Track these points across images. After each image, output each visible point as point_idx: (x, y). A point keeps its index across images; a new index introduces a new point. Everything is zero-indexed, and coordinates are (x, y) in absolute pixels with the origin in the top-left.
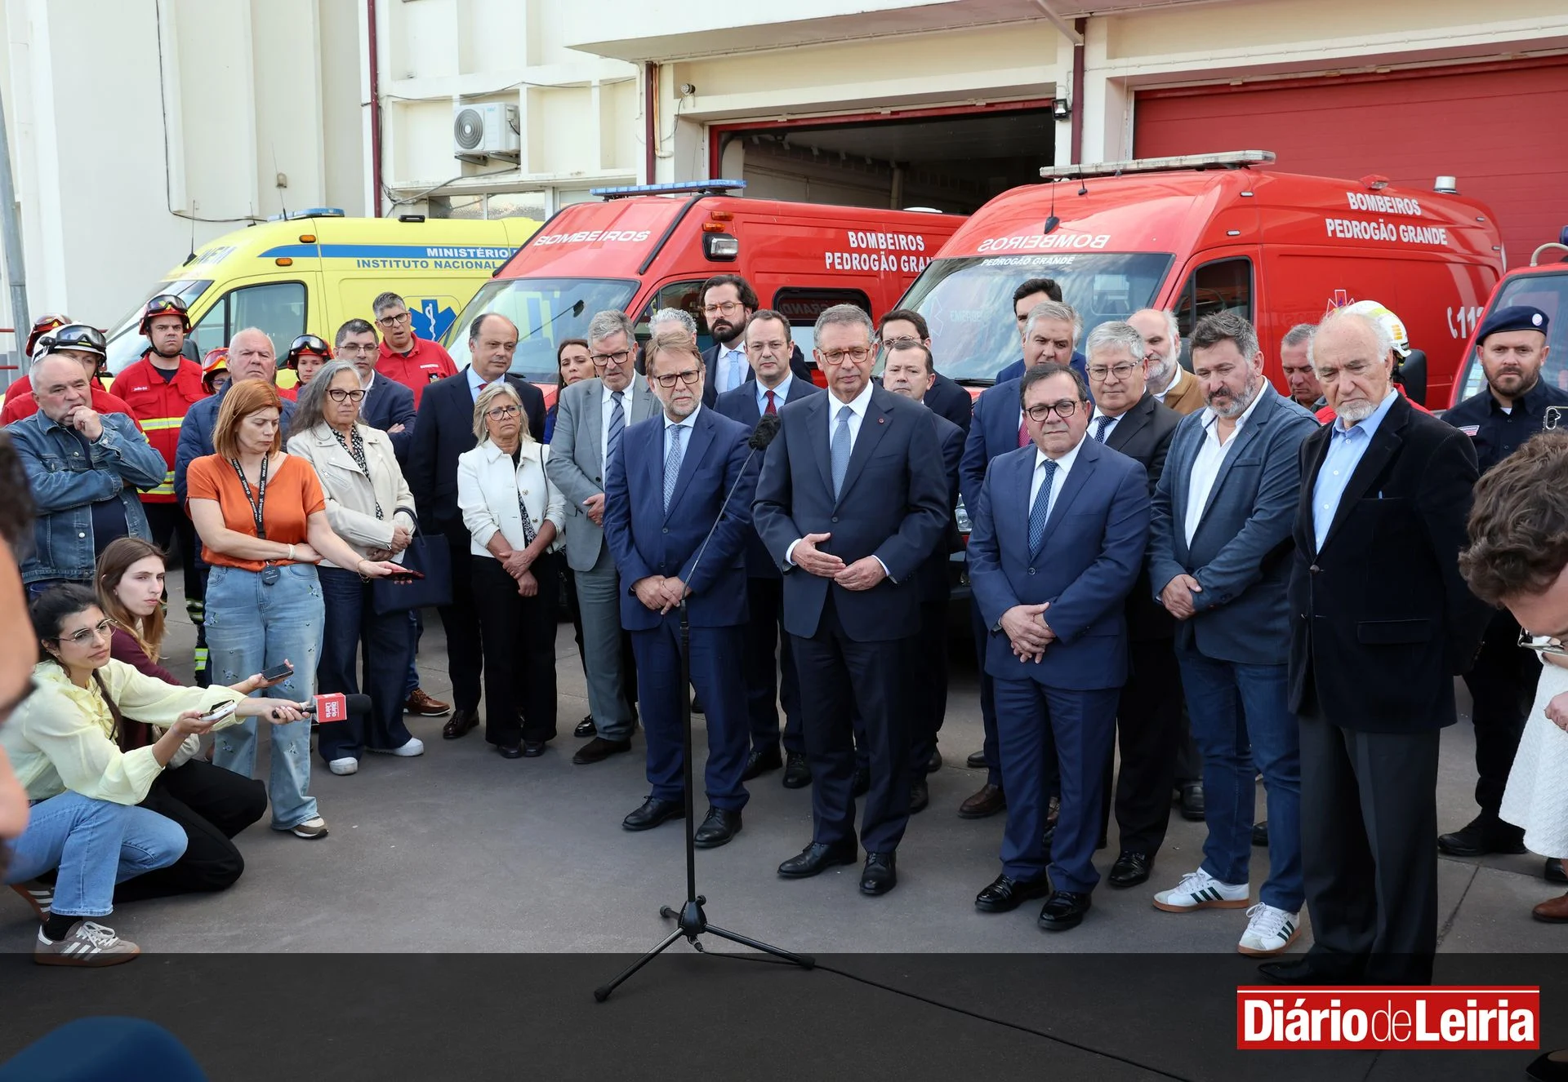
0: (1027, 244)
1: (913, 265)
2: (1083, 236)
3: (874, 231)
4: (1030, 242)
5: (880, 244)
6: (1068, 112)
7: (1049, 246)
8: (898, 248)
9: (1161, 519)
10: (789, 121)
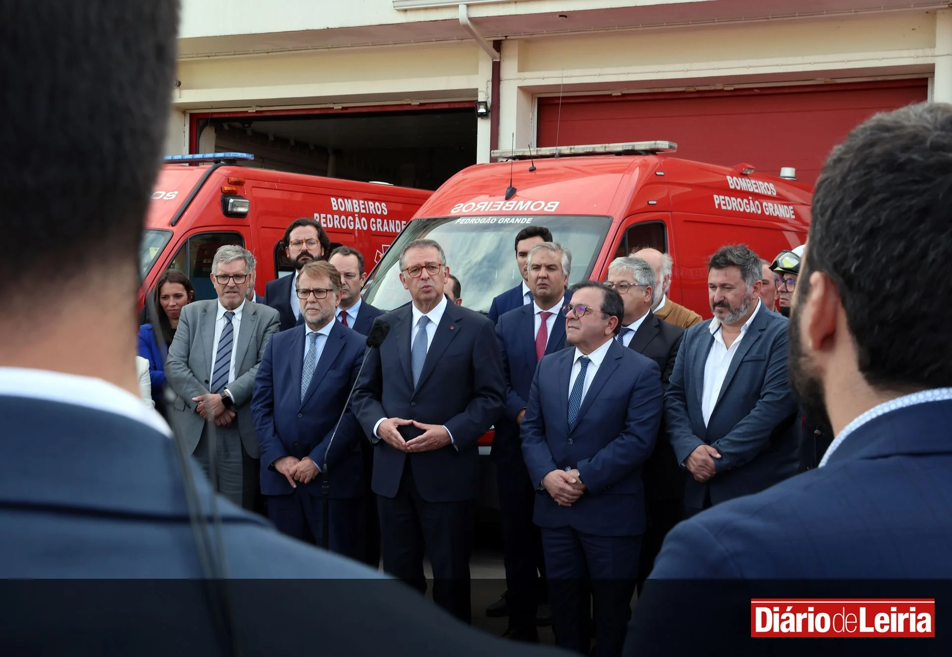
0: (492, 207)
1: (379, 226)
2: (537, 202)
3: (350, 198)
4: (495, 206)
5: (355, 208)
6: (488, 111)
7: (511, 209)
8: (368, 212)
9: (677, 405)
10: (257, 112)
